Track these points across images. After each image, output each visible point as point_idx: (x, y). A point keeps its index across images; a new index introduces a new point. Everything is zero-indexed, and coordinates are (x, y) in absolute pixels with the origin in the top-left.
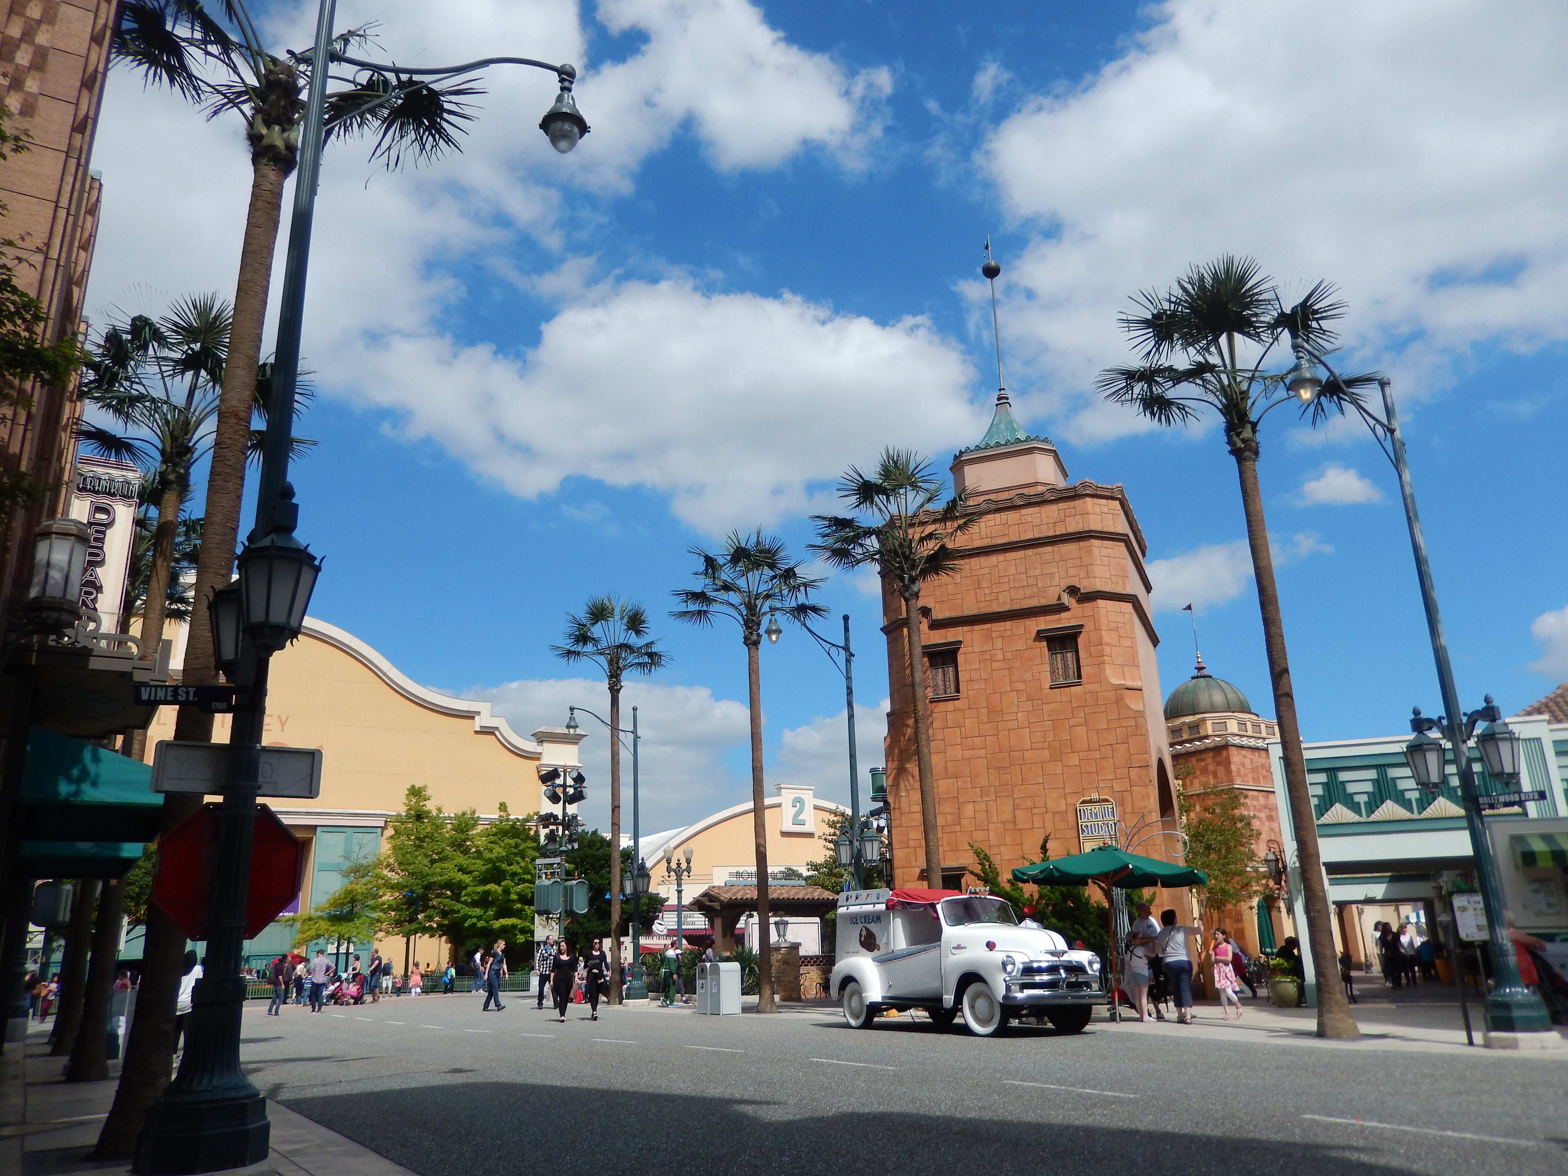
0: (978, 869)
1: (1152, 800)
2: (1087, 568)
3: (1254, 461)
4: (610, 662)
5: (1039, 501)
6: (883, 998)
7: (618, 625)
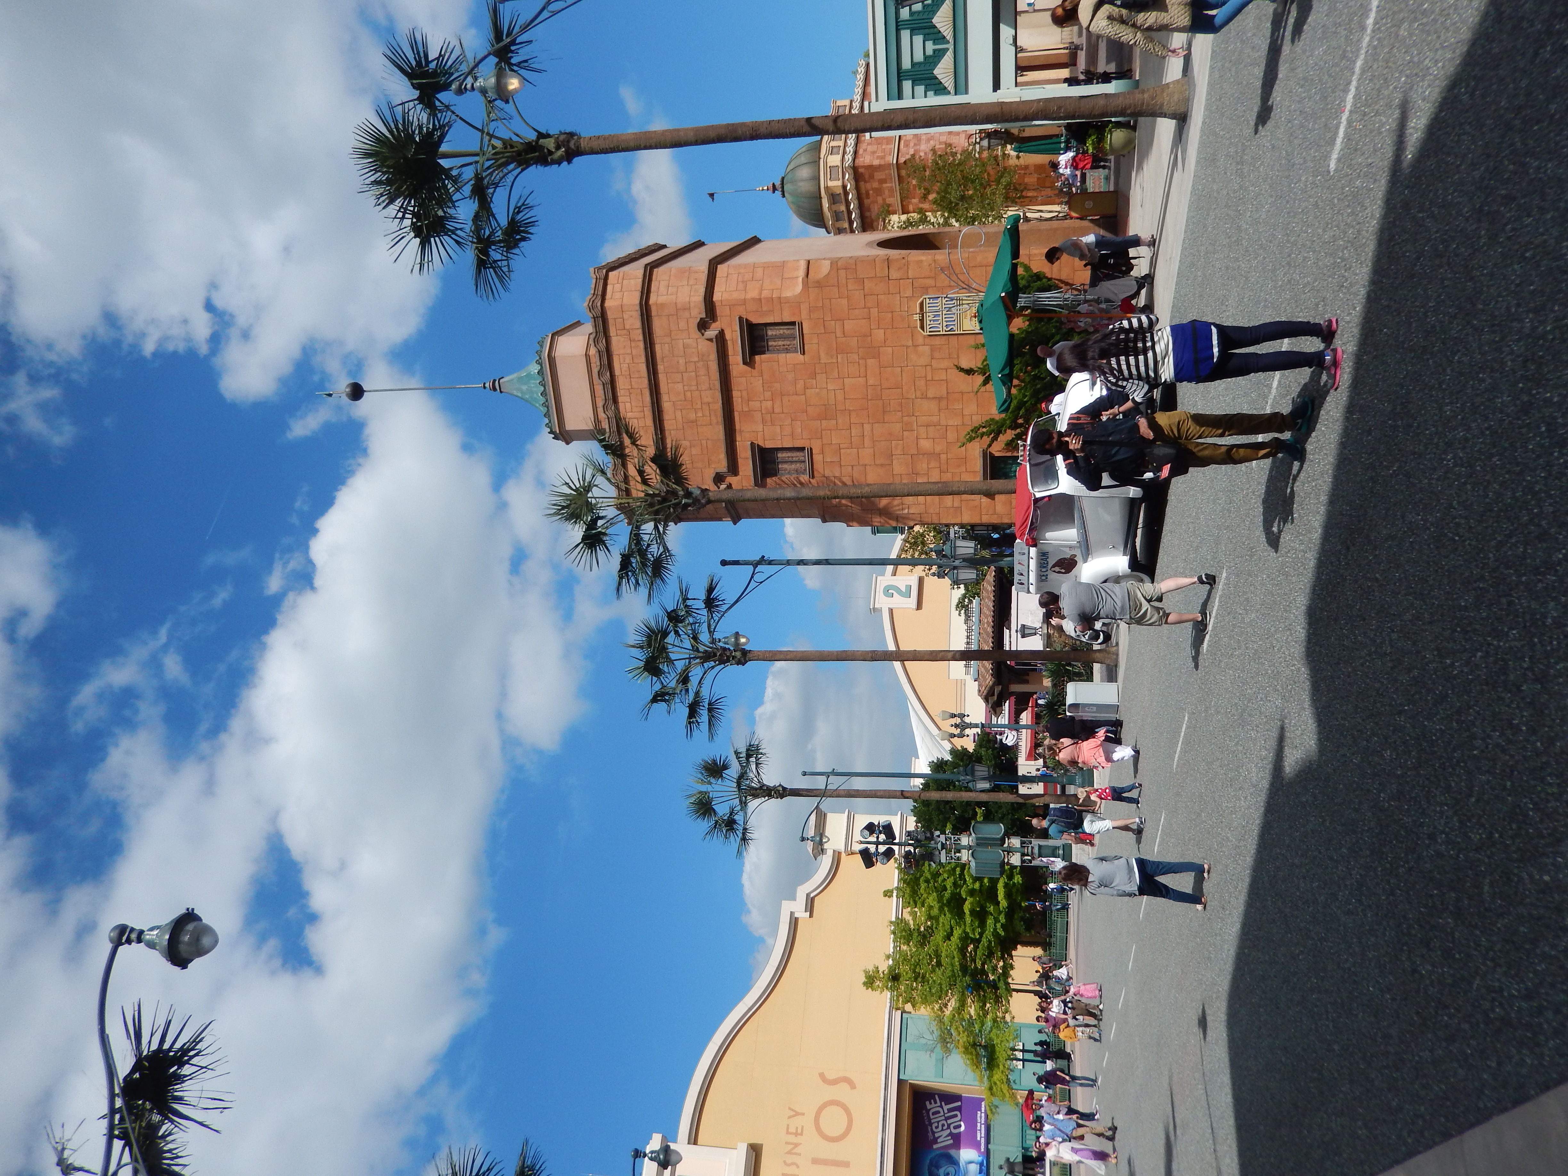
0: (987, 440)
1: (923, 258)
2: (680, 310)
3: (579, 137)
4: (755, 796)
5: (607, 355)
6: (1125, 554)
7: (717, 788)
